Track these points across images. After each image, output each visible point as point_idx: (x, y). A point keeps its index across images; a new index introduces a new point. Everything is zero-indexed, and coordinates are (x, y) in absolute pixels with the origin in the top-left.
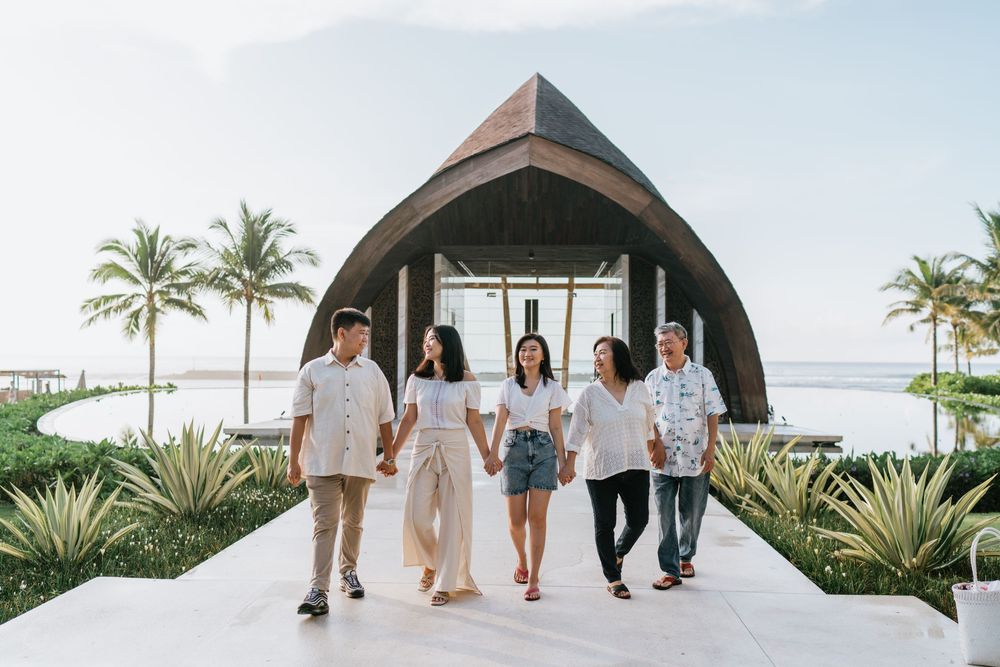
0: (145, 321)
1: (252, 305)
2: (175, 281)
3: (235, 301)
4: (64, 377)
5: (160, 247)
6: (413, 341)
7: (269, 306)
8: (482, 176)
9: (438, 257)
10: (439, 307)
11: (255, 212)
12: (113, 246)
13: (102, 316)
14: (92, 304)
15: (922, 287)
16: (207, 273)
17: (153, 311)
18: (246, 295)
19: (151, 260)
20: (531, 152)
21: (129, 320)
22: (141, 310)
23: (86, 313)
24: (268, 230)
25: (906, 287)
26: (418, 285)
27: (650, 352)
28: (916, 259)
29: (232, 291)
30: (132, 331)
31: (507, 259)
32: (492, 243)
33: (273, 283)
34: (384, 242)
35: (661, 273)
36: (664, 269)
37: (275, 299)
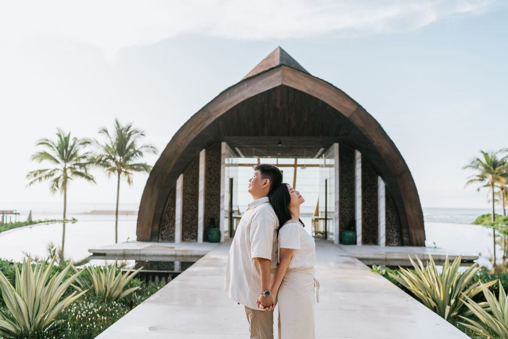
0: (62, 183)
1: (121, 175)
2: (78, 162)
3: (112, 173)
4: (19, 214)
5: (71, 143)
6: (208, 195)
7: (130, 176)
8: (252, 91)
9: (224, 145)
10: (224, 175)
11: (123, 125)
12: (45, 143)
13: (38, 180)
14: (33, 174)
15: (486, 167)
16: (96, 157)
17: (66, 178)
18: (118, 170)
19: (66, 151)
20: (283, 76)
21: (53, 183)
22: (59, 177)
23: (29, 179)
24: (130, 135)
25: (477, 167)
26: (211, 161)
27: (351, 202)
28: (482, 152)
29: (110, 168)
30: (55, 189)
31: (265, 146)
32: (256, 134)
33: (133, 163)
34: (190, 134)
35: (358, 154)
36: (361, 152)
37: (134, 172)
